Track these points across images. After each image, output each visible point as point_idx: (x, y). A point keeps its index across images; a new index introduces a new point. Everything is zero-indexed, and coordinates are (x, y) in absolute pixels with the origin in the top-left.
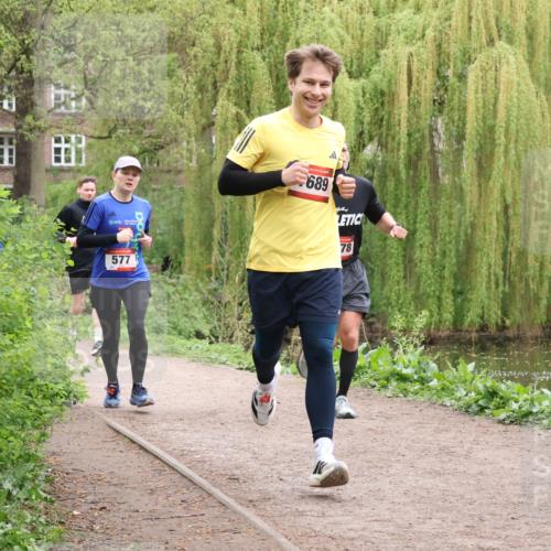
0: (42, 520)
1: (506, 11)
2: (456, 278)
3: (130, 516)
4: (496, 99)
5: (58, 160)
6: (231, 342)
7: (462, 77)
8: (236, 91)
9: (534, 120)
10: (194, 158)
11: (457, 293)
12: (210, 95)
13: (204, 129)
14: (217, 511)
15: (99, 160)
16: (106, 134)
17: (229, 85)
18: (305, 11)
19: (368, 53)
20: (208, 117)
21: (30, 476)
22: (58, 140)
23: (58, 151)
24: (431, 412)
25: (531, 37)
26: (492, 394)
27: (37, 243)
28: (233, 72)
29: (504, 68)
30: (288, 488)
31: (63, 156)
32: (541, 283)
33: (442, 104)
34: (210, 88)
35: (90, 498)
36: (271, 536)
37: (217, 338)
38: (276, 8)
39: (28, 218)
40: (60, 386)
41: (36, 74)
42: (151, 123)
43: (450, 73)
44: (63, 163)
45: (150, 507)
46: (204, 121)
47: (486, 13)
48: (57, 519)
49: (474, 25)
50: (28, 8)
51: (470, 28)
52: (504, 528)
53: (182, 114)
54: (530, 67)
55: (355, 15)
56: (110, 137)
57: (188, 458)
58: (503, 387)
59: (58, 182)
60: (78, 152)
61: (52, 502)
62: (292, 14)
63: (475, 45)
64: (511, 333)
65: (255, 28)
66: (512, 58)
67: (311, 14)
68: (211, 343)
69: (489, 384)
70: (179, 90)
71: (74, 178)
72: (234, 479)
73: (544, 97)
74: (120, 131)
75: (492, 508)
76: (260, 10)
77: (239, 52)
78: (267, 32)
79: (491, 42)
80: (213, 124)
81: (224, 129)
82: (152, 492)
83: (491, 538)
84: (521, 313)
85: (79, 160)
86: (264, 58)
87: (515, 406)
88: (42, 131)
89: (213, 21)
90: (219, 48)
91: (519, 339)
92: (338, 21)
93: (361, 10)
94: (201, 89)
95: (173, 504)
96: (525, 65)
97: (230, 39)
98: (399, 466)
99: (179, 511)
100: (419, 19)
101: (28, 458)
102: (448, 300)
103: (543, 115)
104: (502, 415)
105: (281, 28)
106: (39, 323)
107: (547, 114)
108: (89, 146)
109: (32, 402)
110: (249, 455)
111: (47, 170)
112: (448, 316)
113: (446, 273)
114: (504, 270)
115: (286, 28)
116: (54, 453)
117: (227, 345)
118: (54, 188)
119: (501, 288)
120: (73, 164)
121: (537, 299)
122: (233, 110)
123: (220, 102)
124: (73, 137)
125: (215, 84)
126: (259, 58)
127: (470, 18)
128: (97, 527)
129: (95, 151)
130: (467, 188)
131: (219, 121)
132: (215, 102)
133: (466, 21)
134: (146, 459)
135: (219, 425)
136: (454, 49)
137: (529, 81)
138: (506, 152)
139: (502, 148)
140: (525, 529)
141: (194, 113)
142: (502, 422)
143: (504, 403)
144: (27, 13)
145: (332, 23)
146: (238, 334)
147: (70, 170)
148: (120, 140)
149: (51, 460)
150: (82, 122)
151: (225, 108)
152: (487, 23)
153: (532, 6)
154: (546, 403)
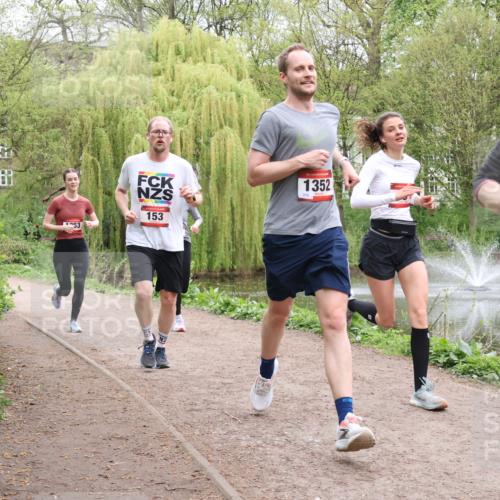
1: (228, 111)
2: (209, 244)
3: (39, 370)
4: (226, 154)
6: (92, 278)
7: (208, 143)
8: (92, 148)
9: (244, 166)
11: (209, 253)
12: (77, 151)
14: (86, 367)
15: (20, 183)
16: (24, 169)
17: (89, 145)
18: (127, 109)
20: (77, 161)
24: (197, 313)
25: (241, 125)
26: (227, 304)
28: (90, 138)
29: (228, 141)
30: (123, 354)
32: (251, 247)
33: (198, 156)
34: (78, 146)
35: (17, 361)
36: (113, 380)
42: (48, 164)
43: (201, 141)
45: (50, 365)
46: (75, 163)
47: (218, 112)
49: (212, 118)
52: (235, 373)
53: (64, 160)
54: (241, 140)
56: (26, 171)
57: (70, 339)
58: (233, 300)
60: (9, 179)
62: (120, 110)
63: (213, 128)
64: (237, 273)
65: (101, 116)
66: (232, 134)
67: (130, 110)
69: (226, 299)
70: (62, 147)
71: (7, 192)
72: (94, 350)
74: (31, 168)
75: (229, 363)
76: (104, 108)
77: (93, 129)
78: (108, 118)
79: (221, 126)
80: (80, 165)
81: (86, 167)
82: (50, 357)
84: (241, 261)
85: (9, 183)
86: (106, 132)
87: (239, 310)
89: (80, 112)
90: (82, 126)
91: (241, 276)
93: (155, 109)
94: (74, 147)
95: (62, 363)
96: (239, 138)
97: (88, 122)
99: (65, 367)
100: (185, 114)
102: (205, 256)
104: (233, 315)
105: (115, 116)
108: (15, 176)
112: (205, 264)
113: (204, 242)
114: (233, 241)
115: (118, 117)
119: (231, 250)
120: (6, 185)
121: (249, 255)
122: (91, 158)
123: (84, 154)
124: (6, 171)
125: (81, 144)
126: (103, 132)
127: (210, 115)
128: (21, 376)
129: (18, 178)
130: (212, 199)
131: (83, 163)
132: (81, 153)
134: (47, 339)
136: (203, 129)
137: (241, 146)
138: (232, 181)
139: (230, 179)
140: (245, 373)
141: (70, 159)
142: (233, 318)
143: (234, 309)
147: (4, 188)
148: (31, 173)
150: (11, 163)
151: (86, 157)
152: (219, 117)
153: (241, 109)
154: (254, 308)
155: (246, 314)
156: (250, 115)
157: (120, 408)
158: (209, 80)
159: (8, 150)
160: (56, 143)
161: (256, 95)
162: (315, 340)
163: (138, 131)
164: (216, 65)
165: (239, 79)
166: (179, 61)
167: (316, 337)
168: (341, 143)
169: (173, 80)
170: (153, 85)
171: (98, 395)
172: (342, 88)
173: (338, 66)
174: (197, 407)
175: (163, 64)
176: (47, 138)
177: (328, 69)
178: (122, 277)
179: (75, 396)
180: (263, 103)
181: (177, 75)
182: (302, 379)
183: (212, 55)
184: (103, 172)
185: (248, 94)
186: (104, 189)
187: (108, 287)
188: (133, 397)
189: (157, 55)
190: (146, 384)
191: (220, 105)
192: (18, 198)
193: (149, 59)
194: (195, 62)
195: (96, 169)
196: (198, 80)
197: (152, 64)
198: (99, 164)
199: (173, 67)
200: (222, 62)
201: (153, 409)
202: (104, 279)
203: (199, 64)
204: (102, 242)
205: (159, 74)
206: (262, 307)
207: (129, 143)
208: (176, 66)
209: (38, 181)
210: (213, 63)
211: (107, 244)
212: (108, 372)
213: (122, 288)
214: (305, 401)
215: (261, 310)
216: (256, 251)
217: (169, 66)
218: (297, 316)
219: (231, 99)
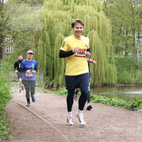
0: (5, 122)
1: (94, 24)
3: (22, 121)
4: (92, 41)
5: (8, 52)
6: (42, 87)
8: (42, 39)
9: (99, 45)
10: (34, 51)
12: (37, 39)
13: (36, 46)
14: (39, 120)
15: (16, 52)
16: (17, 47)
17: (41, 37)
18: (56, 23)
19: (68, 32)
20: (37, 44)
21: (2, 113)
22: (8, 48)
23: (8, 50)
25: (99, 29)
27: (4, 68)
28: (42, 35)
29: (94, 35)
30: (53, 115)
31: (9, 51)
32: (101, 76)
34: (37, 38)
35: (14, 118)
36: (50, 125)
37: (39, 86)
38: (50, 23)
39: (1, 63)
40: (8, 96)
41: (3, 35)
42: (26, 45)
44: (9, 52)
45: (26, 119)
46: (36, 44)
47: (90, 24)
48: (8, 122)
49: (88, 27)
50: (2, 22)
51: (87, 27)
52: (94, 123)
53: (32, 43)
54: (99, 35)
55: (65, 25)
56: (18, 47)
57: (34, 110)
58: (94, 96)
59: (8, 56)
60: (12, 50)
61: (7, 118)
62: (53, 24)
63: (88, 30)
64: (95, 85)
65: (46, 26)
66: (95, 33)
67: (57, 24)
68: (38, 87)
70: (31, 38)
71: (11, 55)
72: (42, 114)
73: (101, 40)
74: (20, 46)
75: (92, 119)
76: (47, 23)
77: (43, 31)
78: (48, 27)
79: (91, 30)
80: (38, 45)
81: (40, 46)
82: (26, 116)
83: (92, 124)
84: (97, 81)
85: (12, 52)
86: (48, 32)
87: (96, 99)
88: (4, 46)
91: (97, 86)
92: (62, 25)
93: (66, 23)
94: (36, 38)
95: (30, 119)
96: (98, 34)
98: (74, 111)
99: (32, 120)
101: (2, 110)
103: (101, 44)
104: (94, 101)
106: (4, 84)
107: (102, 44)
108: (14, 49)
109: (3, 99)
110: (45, 109)
111: (5, 54)
114: (94, 73)
115: (52, 27)
116: (7, 109)
117: (41, 88)
118: (7, 57)
119: (93, 77)
120: (11, 53)
121: (100, 79)
122: (42, 42)
123: (39, 41)
124: (11, 47)
125: (38, 37)
126: (47, 32)
127: (87, 25)
128: (16, 123)
129: (15, 50)
132: (38, 41)
133: (86, 26)
134: (25, 110)
135: (39, 103)
137: (98, 37)
138: (94, 51)
139: (93, 50)
140: (98, 123)
141: (34, 43)
142: (94, 102)
144: (1, 23)
145: (61, 26)
146: (43, 86)
147: (10, 54)
148: (20, 48)
149: (7, 110)
150: (12, 44)
151: (40, 42)
152: (90, 26)
153: (99, 23)
154: (102, 99)
155: (99, 101)
156: (102, 25)
157: (52, 135)
158: (87, 12)
159: (11, 40)
160: (29, 37)
161: (105, 17)
162: (125, 111)
163: (59, 32)
164: (90, 6)
165: (99, 11)
166: (76, 5)
167: (125, 109)
168: (137, 36)
169: (73, 12)
170: (65, 14)
171: (43, 130)
172: (139, 14)
173: (137, 5)
174: (80, 135)
175: (70, 6)
176: (26, 35)
177: (134, 6)
178: (53, 87)
179: (35, 131)
180: (107, 21)
181: (75, 10)
182: (119, 125)
183: (88, 2)
184: (46, 47)
185: (102, 17)
186: (47, 54)
187: (48, 91)
188: (56, 131)
189: (67, 2)
190: (61, 126)
191: (91, 22)
192: (15, 57)
193: (64, 4)
194: (82, 5)
195: (44, 46)
196: (83, 12)
197: (65, 6)
198: (45, 44)
199: (73, 7)
200: (92, 5)
201: (63, 135)
202: (46, 88)
203: (83, 6)
204: (45, 74)
205: (68, 10)
206: (105, 98)
207: (56, 36)
208: (75, 7)
209: (22, 51)
210: (89, 5)
211: (47, 75)
212: (47, 122)
213: (53, 91)
214: (121, 133)
215: (104, 100)
216: (103, 77)
217: (72, 7)
218: (118, 102)
219: (95, 19)
